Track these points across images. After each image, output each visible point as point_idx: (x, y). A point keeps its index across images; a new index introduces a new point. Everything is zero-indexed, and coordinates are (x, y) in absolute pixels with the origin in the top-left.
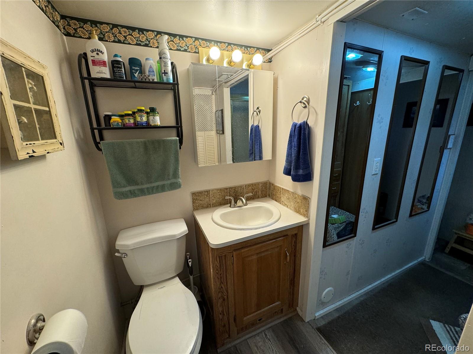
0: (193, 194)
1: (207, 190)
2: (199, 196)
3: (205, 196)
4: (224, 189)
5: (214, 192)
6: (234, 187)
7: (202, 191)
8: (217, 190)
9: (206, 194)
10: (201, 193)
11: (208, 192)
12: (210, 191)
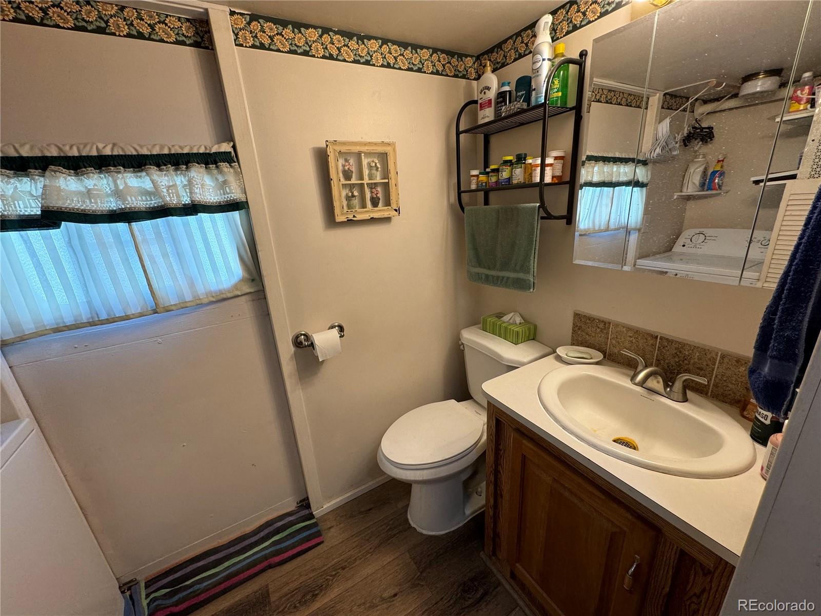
0: (577, 316)
1: (605, 320)
2: (586, 323)
3: (598, 330)
4: (648, 334)
5: (618, 329)
6: (680, 343)
7: (595, 317)
8: (629, 329)
9: (601, 326)
10: (590, 319)
11: (606, 324)
12: (610, 323)
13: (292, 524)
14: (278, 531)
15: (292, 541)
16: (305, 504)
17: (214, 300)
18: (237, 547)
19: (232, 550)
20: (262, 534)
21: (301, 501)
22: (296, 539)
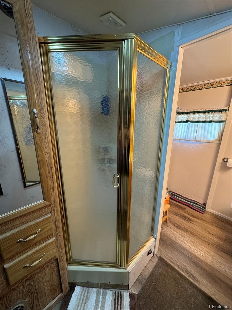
13: (199, 205)
14: (195, 203)
15: (196, 207)
16: (205, 205)
17: (207, 142)
18: (185, 199)
19: (184, 198)
20: (191, 201)
21: (204, 204)
22: (197, 208)
